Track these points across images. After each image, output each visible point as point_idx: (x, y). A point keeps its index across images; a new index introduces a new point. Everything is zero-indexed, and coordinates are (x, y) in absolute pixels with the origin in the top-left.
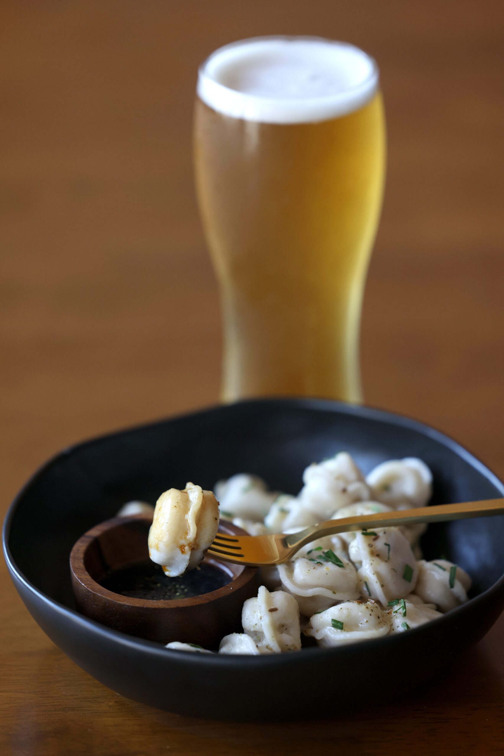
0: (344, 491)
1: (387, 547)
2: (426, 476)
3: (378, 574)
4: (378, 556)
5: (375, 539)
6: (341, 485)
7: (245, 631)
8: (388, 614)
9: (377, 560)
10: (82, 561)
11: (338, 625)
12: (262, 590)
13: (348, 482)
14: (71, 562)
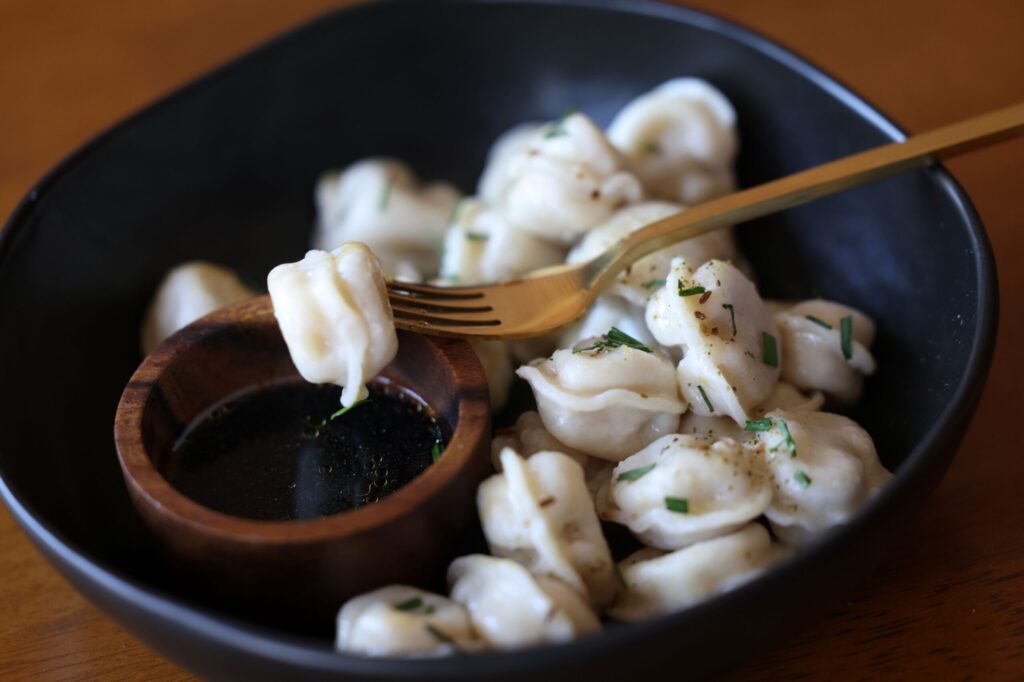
0: (596, 195)
1: (728, 310)
2: (724, 112)
3: (724, 370)
4: (715, 331)
5: (703, 300)
6: (589, 185)
7: (493, 551)
8: (758, 452)
9: (715, 340)
10: (141, 446)
11: (677, 505)
12: (509, 458)
13: (600, 177)
14: (119, 453)
